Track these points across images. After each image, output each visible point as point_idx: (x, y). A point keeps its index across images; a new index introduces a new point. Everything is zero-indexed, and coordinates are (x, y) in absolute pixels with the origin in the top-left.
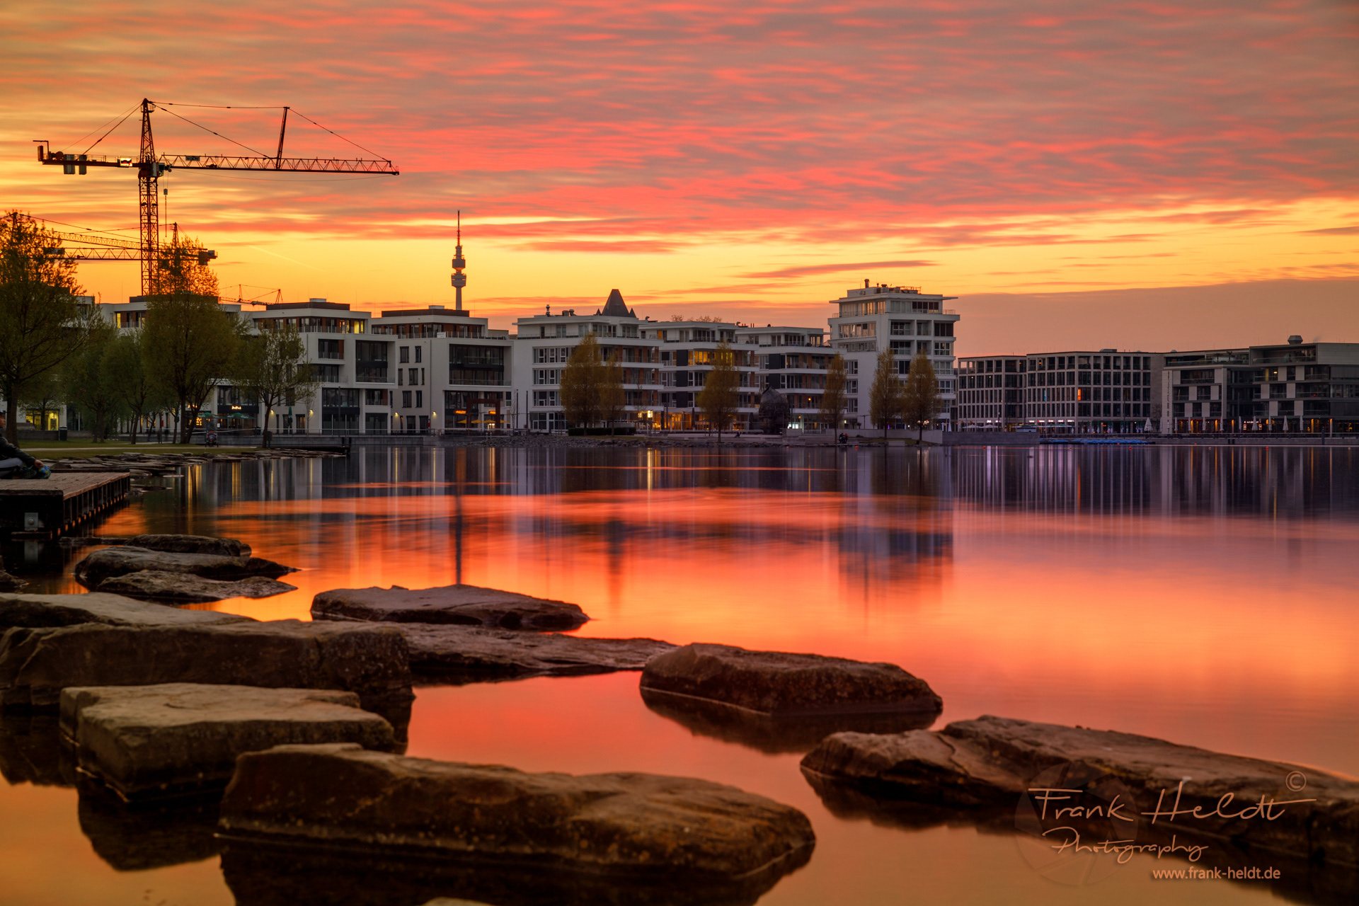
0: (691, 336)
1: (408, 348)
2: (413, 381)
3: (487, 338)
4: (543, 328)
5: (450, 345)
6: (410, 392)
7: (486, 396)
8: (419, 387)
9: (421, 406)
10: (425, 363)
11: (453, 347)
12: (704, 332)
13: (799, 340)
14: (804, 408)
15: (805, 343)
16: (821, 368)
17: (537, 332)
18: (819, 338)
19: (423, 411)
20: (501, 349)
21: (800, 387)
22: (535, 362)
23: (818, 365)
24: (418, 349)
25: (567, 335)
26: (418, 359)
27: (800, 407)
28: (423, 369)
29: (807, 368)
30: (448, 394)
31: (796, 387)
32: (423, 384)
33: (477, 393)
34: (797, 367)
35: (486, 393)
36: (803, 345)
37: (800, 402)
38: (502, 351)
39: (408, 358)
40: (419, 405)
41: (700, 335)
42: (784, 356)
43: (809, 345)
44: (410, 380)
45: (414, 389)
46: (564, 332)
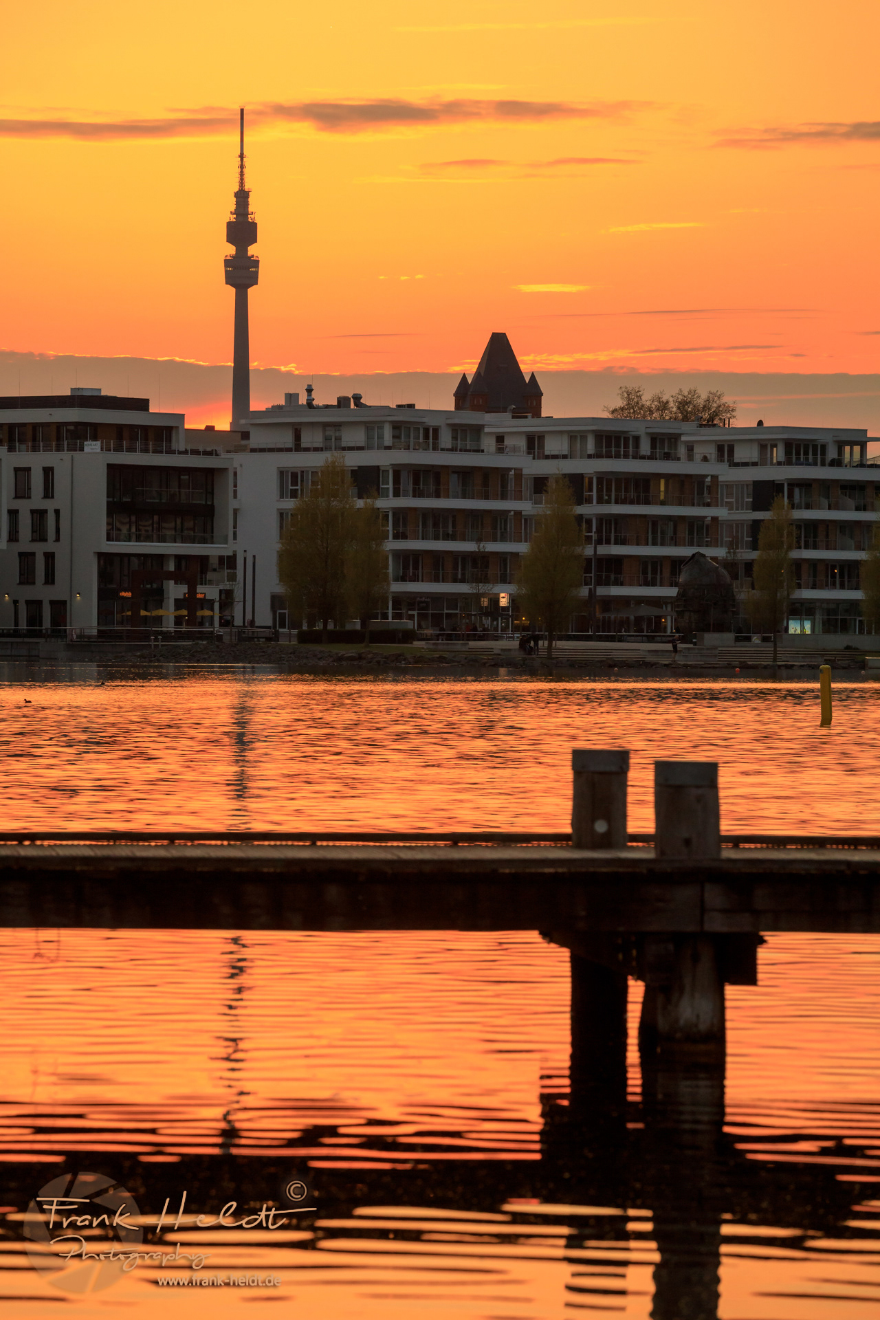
0: (591, 447)
1: (28, 469)
2: (39, 534)
3: (180, 453)
4: (297, 431)
5: (109, 465)
6: (33, 554)
7: (178, 566)
8: (50, 546)
9: (53, 583)
10: (60, 500)
11: (114, 471)
12: (618, 438)
13: (815, 453)
14: (821, 588)
15: (828, 461)
16: (858, 509)
17: (287, 439)
18: (857, 449)
19: (57, 592)
20: (210, 473)
21: (815, 547)
22: (282, 497)
23: (851, 503)
24: (48, 472)
25: (343, 445)
26: (49, 493)
27: (814, 587)
28: (57, 512)
29: (829, 508)
30: (105, 559)
31: (807, 547)
32: (58, 539)
33: (161, 558)
34: (808, 507)
35: (179, 558)
36: (823, 464)
37: (815, 576)
38: (209, 478)
39: (29, 489)
40: (50, 579)
41: (609, 446)
42: (783, 484)
43: (837, 463)
44: (33, 532)
45: (39, 549)
46: (338, 439)
